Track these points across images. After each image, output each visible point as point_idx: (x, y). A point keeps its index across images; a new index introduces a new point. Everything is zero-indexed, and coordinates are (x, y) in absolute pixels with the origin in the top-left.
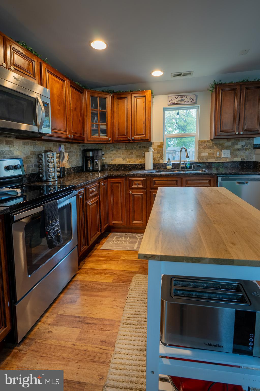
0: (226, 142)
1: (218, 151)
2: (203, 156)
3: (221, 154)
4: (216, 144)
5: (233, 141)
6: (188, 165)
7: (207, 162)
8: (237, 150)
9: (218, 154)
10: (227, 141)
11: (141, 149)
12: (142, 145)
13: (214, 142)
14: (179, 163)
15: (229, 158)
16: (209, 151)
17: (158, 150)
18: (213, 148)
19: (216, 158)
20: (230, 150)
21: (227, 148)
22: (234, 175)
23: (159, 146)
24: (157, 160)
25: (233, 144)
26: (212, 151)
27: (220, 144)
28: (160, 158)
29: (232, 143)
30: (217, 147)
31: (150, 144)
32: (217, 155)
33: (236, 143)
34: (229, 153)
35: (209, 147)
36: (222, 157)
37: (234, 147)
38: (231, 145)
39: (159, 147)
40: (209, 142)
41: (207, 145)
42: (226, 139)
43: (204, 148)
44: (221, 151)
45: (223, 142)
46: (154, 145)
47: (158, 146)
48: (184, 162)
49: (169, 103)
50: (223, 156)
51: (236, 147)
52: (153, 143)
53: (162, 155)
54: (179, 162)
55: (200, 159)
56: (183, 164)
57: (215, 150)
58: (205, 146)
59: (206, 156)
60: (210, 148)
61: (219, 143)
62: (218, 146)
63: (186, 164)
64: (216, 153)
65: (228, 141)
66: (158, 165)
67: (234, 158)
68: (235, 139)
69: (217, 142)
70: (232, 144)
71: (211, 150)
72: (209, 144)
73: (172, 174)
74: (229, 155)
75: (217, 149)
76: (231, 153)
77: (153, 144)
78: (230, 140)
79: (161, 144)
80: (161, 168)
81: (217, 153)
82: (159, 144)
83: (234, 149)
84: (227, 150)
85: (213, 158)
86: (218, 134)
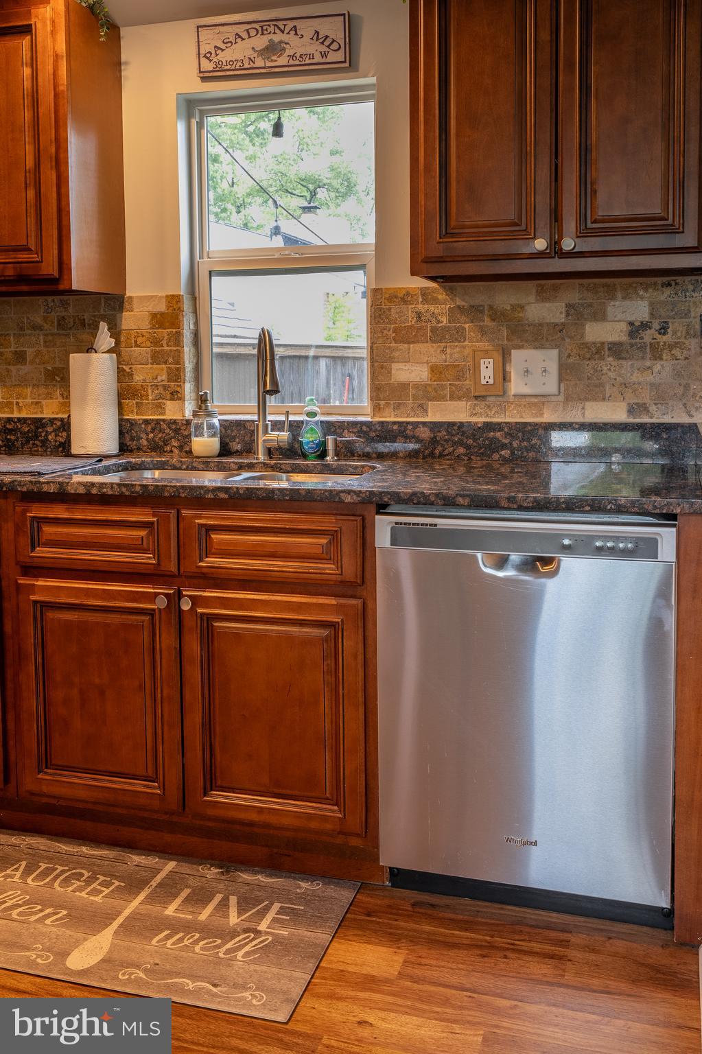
0: (532, 298)
1: (486, 354)
2: (404, 386)
3: (504, 370)
4: (475, 312)
5: (573, 294)
6: (309, 438)
7: (424, 424)
8: (597, 351)
9: (487, 372)
10: (538, 293)
11: (67, 335)
12: (71, 309)
13: (459, 302)
14: (253, 421)
15: (553, 399)
16: (430, 353)
17: (156, 342)
18: (459, 335)
19: (476, 397)
20: (555, 352)
21: (538, 336)
22: (470, 507)
23: (159, 320)
24: (150, 398)
25: (578, 315)
26: (454, 353)
27: (496, 315)
28: (165, 388)
29: (568, 306)
30: (482, 331)
31: (114, 309)
32: (483, 382)
33: (591, 305)
34: (553, 368)
35: (434, 330)
36: (512, 393)
37: (582, 336)
38: (562, 318)
39: (162, 326)
40: (435, 301)
41: (419, 315)
42: (532, 285)
43: (406, 336)
44: (505, 356)
45: (514, 300)
46: (131, 310)
47: (154, 316)
48: (283, 418)
49: (208, 66)
50: (517, 386)
51: (596, 332)
52: (131, 298)
53: (178, 369)
54: (256, 418)
55: (382, 403)
56: (277, 426)
57: (467, 351)
58: (412, 321)
59: (417, 386)
60: (438, 335)
61: (491, 307)
62: (487, 322)
63: (296, 427)
64: (476, 369)
65: (543, 296)
66: (153, 430)
67: (586, 399)
68: (586, 281)
69: (480, 299)
70: (568, 315)
71: (448, 351)
72: (432, 308)
73: (119, 485)
74: (550, 384)
75: (481, 345)
76: (566, 371)
77: (126, 305)
78: (556, 289)
79: (168, 307)
80: (168, 448)
81: (483, 367)
82: (162, 307)
83: (585, 344)
84: (541, 347)
85: (459, 399)
86: (437, 250)
